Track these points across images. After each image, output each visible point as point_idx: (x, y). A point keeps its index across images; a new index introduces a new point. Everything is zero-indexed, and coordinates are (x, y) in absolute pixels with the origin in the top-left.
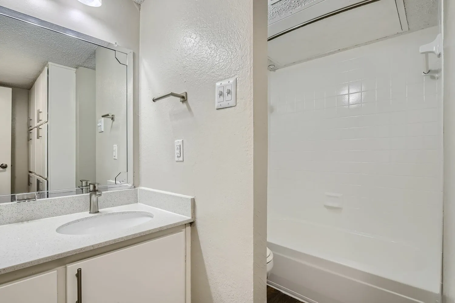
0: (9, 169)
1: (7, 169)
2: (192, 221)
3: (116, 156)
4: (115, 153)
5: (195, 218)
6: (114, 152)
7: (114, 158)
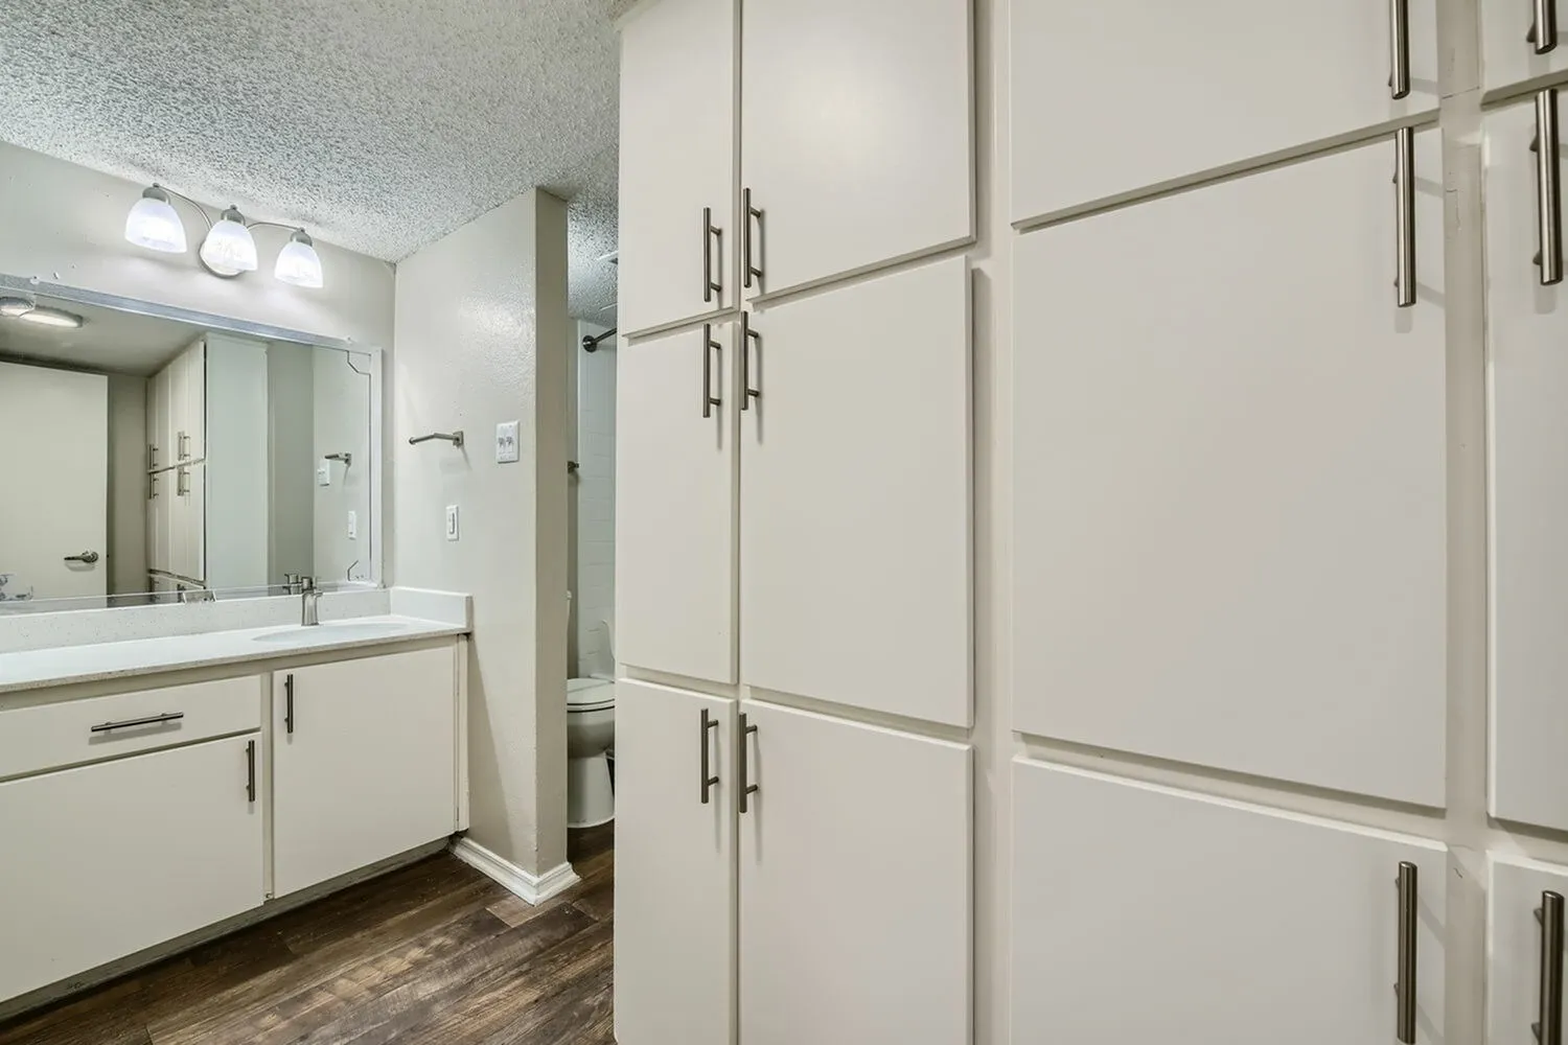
0: (101, 564)
1: (96, 564)
2: (468, 631)
3: (355, 532)
4: (352, 528)
5: (473, 626)
6: (350, 526)
7: (350, 536)
